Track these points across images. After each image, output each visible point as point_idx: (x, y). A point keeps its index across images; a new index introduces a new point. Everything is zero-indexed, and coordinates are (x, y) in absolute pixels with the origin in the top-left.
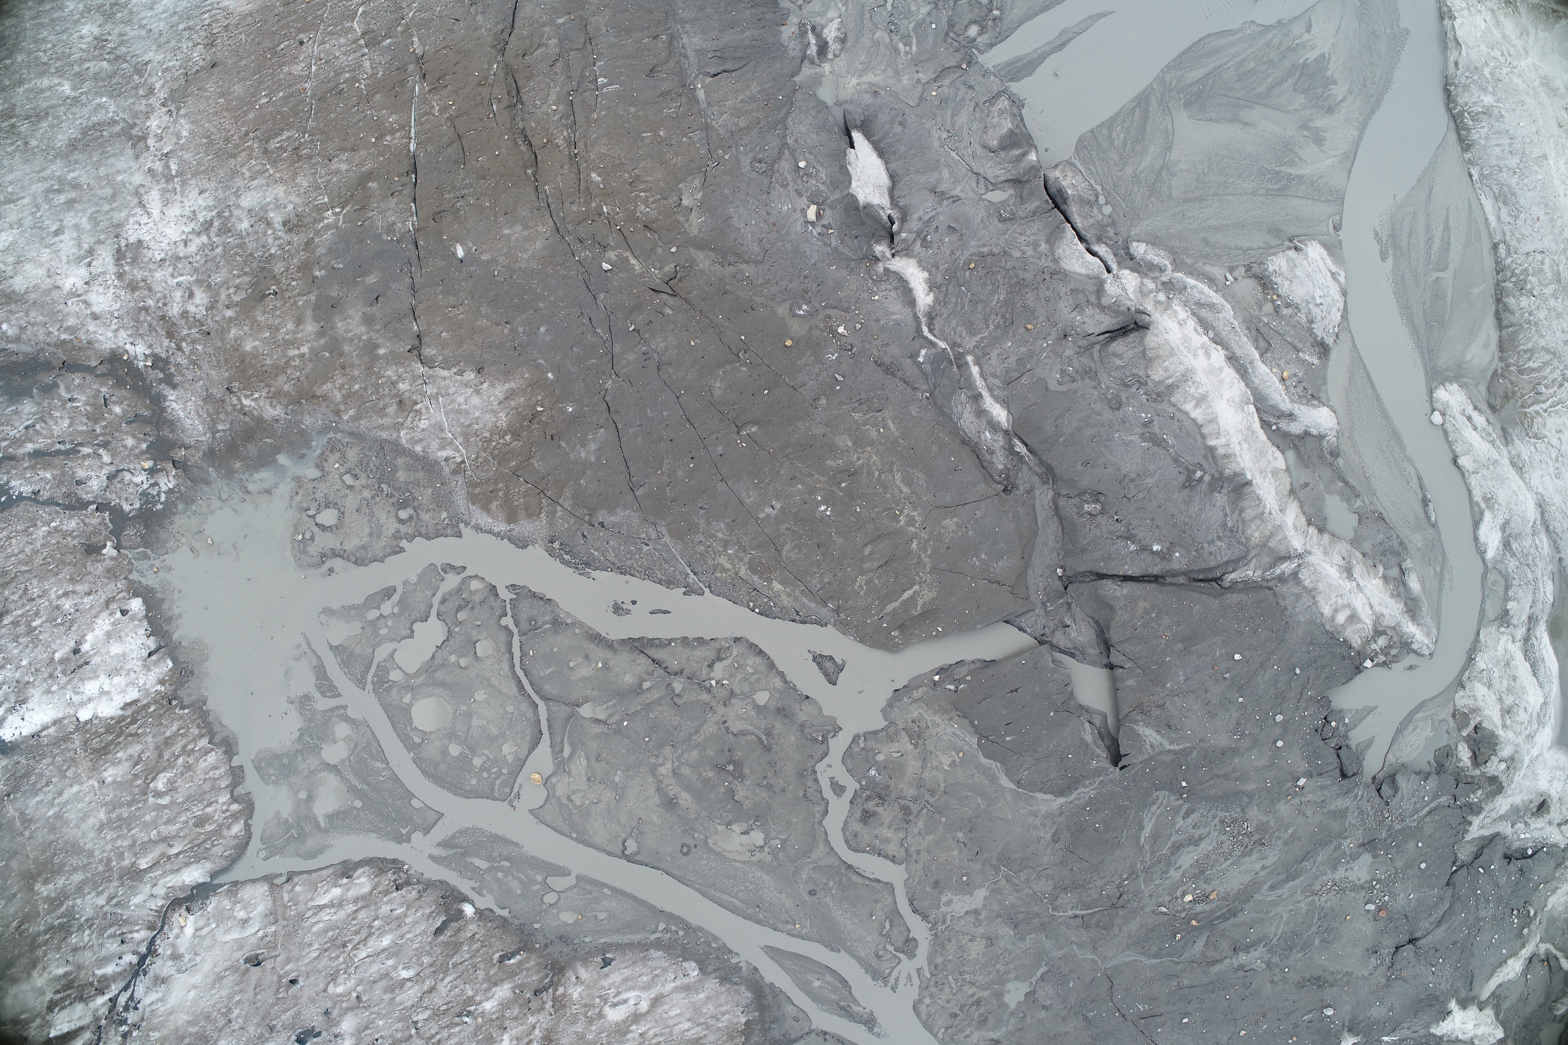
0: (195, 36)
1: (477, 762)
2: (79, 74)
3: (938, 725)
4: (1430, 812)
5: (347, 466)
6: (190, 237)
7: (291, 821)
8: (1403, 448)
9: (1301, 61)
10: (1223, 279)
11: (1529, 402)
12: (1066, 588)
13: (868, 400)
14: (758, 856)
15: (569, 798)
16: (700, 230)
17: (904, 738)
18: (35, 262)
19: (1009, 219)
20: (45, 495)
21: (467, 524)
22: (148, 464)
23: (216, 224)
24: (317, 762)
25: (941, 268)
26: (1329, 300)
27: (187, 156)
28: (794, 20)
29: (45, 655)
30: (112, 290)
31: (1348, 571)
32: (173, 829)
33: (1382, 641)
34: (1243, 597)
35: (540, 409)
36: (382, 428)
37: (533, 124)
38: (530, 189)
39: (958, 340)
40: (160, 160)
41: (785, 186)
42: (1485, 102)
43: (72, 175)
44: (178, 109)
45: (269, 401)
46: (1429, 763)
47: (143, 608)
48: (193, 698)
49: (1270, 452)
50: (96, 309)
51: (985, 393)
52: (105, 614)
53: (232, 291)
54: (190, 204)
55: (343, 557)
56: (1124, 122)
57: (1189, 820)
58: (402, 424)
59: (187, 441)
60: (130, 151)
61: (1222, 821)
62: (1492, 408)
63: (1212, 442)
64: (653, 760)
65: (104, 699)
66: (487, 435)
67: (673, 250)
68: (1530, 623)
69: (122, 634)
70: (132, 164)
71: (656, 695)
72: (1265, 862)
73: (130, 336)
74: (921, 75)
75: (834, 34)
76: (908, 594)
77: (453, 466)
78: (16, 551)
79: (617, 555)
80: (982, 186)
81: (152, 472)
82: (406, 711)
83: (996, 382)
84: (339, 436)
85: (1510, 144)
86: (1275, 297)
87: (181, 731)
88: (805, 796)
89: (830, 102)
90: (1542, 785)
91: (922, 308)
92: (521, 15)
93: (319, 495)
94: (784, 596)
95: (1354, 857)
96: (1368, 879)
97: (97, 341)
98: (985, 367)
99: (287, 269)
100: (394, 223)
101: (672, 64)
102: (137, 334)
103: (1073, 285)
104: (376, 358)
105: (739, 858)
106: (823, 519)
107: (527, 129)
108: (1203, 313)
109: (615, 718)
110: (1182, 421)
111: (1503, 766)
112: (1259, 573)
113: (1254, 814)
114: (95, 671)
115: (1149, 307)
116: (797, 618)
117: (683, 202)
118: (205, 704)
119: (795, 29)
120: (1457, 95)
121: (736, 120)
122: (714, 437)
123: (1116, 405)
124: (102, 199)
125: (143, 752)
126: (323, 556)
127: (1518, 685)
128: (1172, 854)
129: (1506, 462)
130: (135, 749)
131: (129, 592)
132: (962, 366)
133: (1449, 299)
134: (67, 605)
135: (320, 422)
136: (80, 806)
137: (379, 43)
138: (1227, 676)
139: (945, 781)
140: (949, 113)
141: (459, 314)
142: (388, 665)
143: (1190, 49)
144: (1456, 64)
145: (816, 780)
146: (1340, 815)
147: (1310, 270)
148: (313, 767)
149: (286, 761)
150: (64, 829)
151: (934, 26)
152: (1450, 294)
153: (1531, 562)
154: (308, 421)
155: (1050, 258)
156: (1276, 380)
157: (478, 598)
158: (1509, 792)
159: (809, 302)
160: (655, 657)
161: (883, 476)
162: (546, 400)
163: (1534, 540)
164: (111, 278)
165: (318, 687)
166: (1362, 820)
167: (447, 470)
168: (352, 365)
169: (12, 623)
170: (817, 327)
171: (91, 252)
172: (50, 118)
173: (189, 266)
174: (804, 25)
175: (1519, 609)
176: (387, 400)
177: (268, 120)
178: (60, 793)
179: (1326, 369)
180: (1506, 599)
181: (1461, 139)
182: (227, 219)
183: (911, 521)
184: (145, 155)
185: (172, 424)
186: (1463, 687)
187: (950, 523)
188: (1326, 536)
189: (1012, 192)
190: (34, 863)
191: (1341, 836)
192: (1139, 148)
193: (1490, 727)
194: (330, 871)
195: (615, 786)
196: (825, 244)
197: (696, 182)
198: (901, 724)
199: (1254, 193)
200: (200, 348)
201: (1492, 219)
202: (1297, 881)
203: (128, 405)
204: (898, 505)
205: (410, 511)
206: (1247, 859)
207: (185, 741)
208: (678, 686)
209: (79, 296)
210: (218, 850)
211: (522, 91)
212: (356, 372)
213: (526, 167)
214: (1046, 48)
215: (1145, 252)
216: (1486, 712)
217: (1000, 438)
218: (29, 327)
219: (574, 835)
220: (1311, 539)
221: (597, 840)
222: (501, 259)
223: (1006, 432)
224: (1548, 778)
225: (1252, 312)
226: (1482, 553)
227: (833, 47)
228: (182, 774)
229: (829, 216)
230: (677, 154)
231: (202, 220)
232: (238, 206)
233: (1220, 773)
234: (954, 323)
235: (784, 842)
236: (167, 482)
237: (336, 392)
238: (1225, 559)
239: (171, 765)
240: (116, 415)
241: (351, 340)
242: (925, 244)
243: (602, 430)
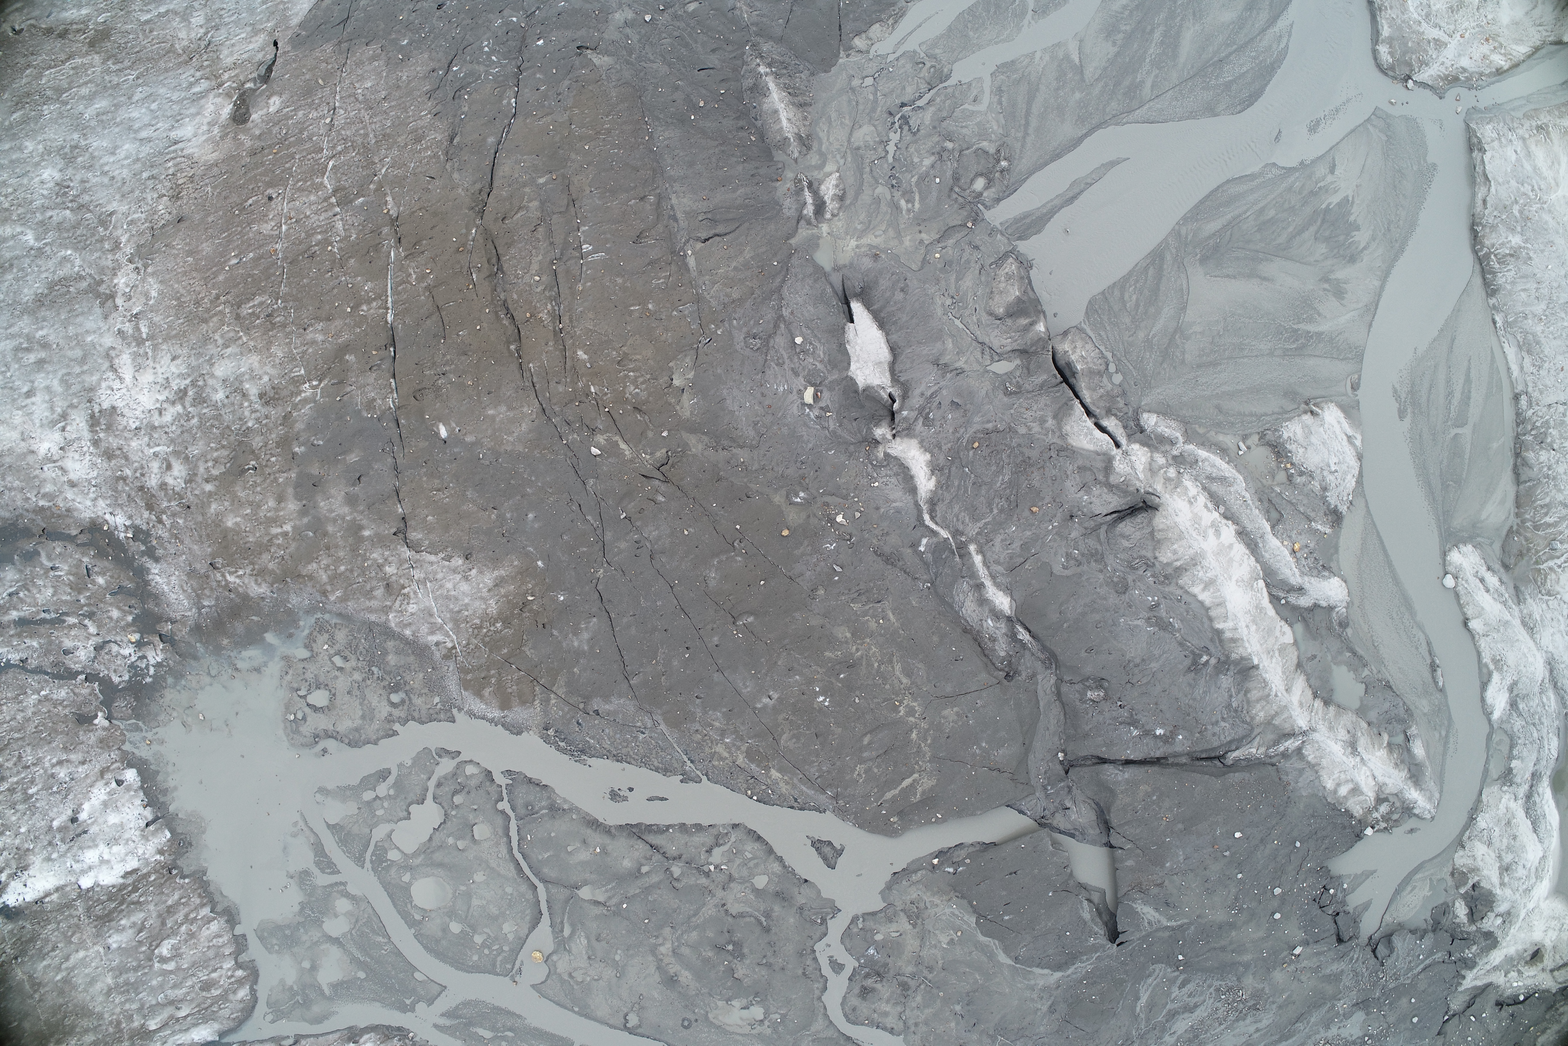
0: (159, 186)
1: (478, 939)
2: (42, 223)
3: (937, 905)
4: (1424, 969)
5: (337, 647)
6: (165, 405)
7: (295, 988)
8: (1413, 614)
9: (1323, 206)
10: (1235, 448)
11: (1544, 558)
12: (1067, 772)
13: (867, 591)
14: (758, 1029)
15: (570, 975)
16: (692, 413)
17: (903, 919)
18: (8, 424)
19: (1015, 393)
20: (33, 663)
21: (460, 710)
22: (135, 637)
23: (190, 393)
24: (319, 935)
25: (944, 448)
26: (1344, 467)
27: (156, 319)
28: (790, 175)
29: (43, 823)
30: (88, 458)
31: (1352, 746)
32: (180, 993)
33: (1384, 808)
34: (1245, 775)
35: (530, 598)
36: (370, 610)
37: (515, 296)
38: (514, 367)
39: (961, 527)
40: (130, 321)
41: (780, 365)
42: (1513, 243)
43: (41, 333)
44: (146, 267)
45: (254, 578)
46: (1426, 920)
47: (139, 779)
48: (193, 868)
49: (1278, 628)
50: (73, 476)
51: (988, 583)
52: (100, 784)
53: (210, 464)
54: (163, 370)
55: (336, 739)
56: (1137, 281)
57: (1185, 990)
58: (390, 608)
59: (173, 615)
60: (98, 310)
61: (1218, 990)
62: (1506, 567)
63: (1219, 626)
64: (653, 941)
65: (104, 867)
66: (477, 621)
67: (665, 434)
68: (1533, 779)
69: (119, 804)
70: (101, 324)
71: (655, 879)
72: (1259, 1025)
73: (109, 505)
74: (924, 236)
75: (831, 192)
76: (907, 782)
77: (444, 652)
78: (8, 718)
79: (612, 743)
80: (987, 357)
81: (139, 645)
82: (406, 889)
83: (1000, 568)
84: (327, 616)
85: (1537, 289)
86: (1289, 466)
87: (183, 900)
88: (804, 974)
89: (827, 266)
90: (1537, 935)
91: (924, 495)
92: (499, 173)
93: (309, 676)
94: (782, 784)
95: (1347, 1016)
96: (1361, 1034)
97: (76, 509)
98: (988, 554)
99: (266, 445)
100: (374, 400)
101: (660, 227)
102: (115, 504)
103: (1080, 462)
104: (361, 539)
105: (739, 1031)
106: (821, 709)
107: (509, 301)
108: (1215, 487)
109: (614, 901)
110: (1189, 604)
111: (1499, 921)
112: (1262, 750)
113: (1249, 981)
114: (94, 841)
115: (1159, 487)
116: (796, 805)
117: (675, 382)
118: (205, 874)
119: (789, 185)
120: (1484, 236)
121: (729, 290)
122: (709, 627)
123: (1123, 588)
124: (72, 360)
125: (145, 920)
126: (316, 737)
127: (1517, 844)
128: (1167, 1021)
129: (1517, 622)
130: (138, 917)
131: (123, 763)
132: (964, 555)
133: (1467, 456)
134: (62, 773)
135: (307, 602)
136: (87, 971)
137: (351, 202)
138: (1227, 854)
139: (943, 958)
140: (953, 278)
141: (444, 497)
142: (386, 845)
143: (1207, 197)
144: (1484, 202)
145: (815, 959)
146: (1336, 978)
147: (1326, 437)
148: (315, 939)
149: (287, 932)
150: (73, 993)
151: (938, 180)
152: (1468, 451)
153: (1537, 721)
154: (294, 600)
155: (1057, 434)
156: (1286, 553)
157: (473, 782)
158: (1504, 944)
159: (806, 489)
160: (654, 842)
161: (883, 667)
162: (537, 589)
163: (1541, 698)
164: (86, 445)
165: (317, 864)
166: (1357, 982)
167: (437, 655)
168: (337, 546)
169: (8, 790)
170: (815, 515)
171: (64, 416)
172: (15, 270)
173: (164, 436)
174: (800, 181)
175: (1522, 768)
176: (374, 583)
177: (239, 284)
178: (67, 958)
179: (1339, 538)
180: (1511, 757)
181: (1486, 284)
182: (202, 388)
183: (911, 712)
184: (114, 315)
185: (156, 597)
186: (1463, 847)
187: (950, 713)
188: (1332, 709)
189: (1018, 362)
190: (45, 1025)
191: (1335, 998)
192: (1152, 310)
193: (1488, 887)
194: (336, 1036)
195: (615, 965)
196: (823, 428)
197: (688, 360)
198: (899, 905)
199: (1271, 354)
200: (181, 521)
201: (1515, 368)
202: (1290, 1041)
203: (111, 577)
204: (897, 695)
205: (402, 695)
206: (1241, 1023)
207: (186, 910)
208: (676, 871)
209: (55, 462)
210: (225, 1013)
211: (503, 259)
212: (341, 554)
213: (509, 343)
214: (1056, 202)
215: (1156, 423)
216: (1485, 872)
217: (1003, 626)
218: (6, 492)
219: (576, 1009)
220: (1317, 713)
221: (599, 1014)
222: (486, 441)
223: (1009, 619)
224: (1544, 928)
225: (1264, 481)
226: (1488, 714)
227: (831, 206)
228: (186, 941)
229: (826, 398)
230: (667, 330)
231: (175, 388)
232: (212, 376)
233: (1217, 946)
234: (956, 509)
235: (783, 1017)
236: (155, 656)
237: (322, 572)
238: (1228, 739)
239: (174, 933)
240: (100, 586)
241: (335, 520)
242: (928, 422)
243: (595, 620)
